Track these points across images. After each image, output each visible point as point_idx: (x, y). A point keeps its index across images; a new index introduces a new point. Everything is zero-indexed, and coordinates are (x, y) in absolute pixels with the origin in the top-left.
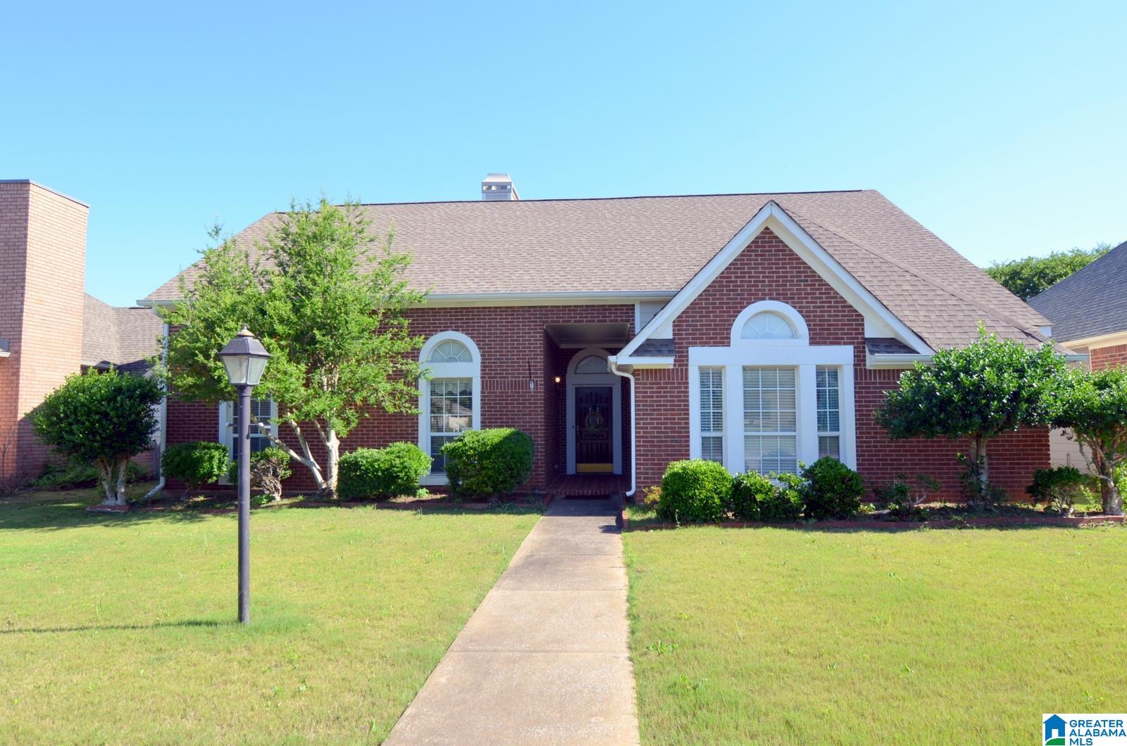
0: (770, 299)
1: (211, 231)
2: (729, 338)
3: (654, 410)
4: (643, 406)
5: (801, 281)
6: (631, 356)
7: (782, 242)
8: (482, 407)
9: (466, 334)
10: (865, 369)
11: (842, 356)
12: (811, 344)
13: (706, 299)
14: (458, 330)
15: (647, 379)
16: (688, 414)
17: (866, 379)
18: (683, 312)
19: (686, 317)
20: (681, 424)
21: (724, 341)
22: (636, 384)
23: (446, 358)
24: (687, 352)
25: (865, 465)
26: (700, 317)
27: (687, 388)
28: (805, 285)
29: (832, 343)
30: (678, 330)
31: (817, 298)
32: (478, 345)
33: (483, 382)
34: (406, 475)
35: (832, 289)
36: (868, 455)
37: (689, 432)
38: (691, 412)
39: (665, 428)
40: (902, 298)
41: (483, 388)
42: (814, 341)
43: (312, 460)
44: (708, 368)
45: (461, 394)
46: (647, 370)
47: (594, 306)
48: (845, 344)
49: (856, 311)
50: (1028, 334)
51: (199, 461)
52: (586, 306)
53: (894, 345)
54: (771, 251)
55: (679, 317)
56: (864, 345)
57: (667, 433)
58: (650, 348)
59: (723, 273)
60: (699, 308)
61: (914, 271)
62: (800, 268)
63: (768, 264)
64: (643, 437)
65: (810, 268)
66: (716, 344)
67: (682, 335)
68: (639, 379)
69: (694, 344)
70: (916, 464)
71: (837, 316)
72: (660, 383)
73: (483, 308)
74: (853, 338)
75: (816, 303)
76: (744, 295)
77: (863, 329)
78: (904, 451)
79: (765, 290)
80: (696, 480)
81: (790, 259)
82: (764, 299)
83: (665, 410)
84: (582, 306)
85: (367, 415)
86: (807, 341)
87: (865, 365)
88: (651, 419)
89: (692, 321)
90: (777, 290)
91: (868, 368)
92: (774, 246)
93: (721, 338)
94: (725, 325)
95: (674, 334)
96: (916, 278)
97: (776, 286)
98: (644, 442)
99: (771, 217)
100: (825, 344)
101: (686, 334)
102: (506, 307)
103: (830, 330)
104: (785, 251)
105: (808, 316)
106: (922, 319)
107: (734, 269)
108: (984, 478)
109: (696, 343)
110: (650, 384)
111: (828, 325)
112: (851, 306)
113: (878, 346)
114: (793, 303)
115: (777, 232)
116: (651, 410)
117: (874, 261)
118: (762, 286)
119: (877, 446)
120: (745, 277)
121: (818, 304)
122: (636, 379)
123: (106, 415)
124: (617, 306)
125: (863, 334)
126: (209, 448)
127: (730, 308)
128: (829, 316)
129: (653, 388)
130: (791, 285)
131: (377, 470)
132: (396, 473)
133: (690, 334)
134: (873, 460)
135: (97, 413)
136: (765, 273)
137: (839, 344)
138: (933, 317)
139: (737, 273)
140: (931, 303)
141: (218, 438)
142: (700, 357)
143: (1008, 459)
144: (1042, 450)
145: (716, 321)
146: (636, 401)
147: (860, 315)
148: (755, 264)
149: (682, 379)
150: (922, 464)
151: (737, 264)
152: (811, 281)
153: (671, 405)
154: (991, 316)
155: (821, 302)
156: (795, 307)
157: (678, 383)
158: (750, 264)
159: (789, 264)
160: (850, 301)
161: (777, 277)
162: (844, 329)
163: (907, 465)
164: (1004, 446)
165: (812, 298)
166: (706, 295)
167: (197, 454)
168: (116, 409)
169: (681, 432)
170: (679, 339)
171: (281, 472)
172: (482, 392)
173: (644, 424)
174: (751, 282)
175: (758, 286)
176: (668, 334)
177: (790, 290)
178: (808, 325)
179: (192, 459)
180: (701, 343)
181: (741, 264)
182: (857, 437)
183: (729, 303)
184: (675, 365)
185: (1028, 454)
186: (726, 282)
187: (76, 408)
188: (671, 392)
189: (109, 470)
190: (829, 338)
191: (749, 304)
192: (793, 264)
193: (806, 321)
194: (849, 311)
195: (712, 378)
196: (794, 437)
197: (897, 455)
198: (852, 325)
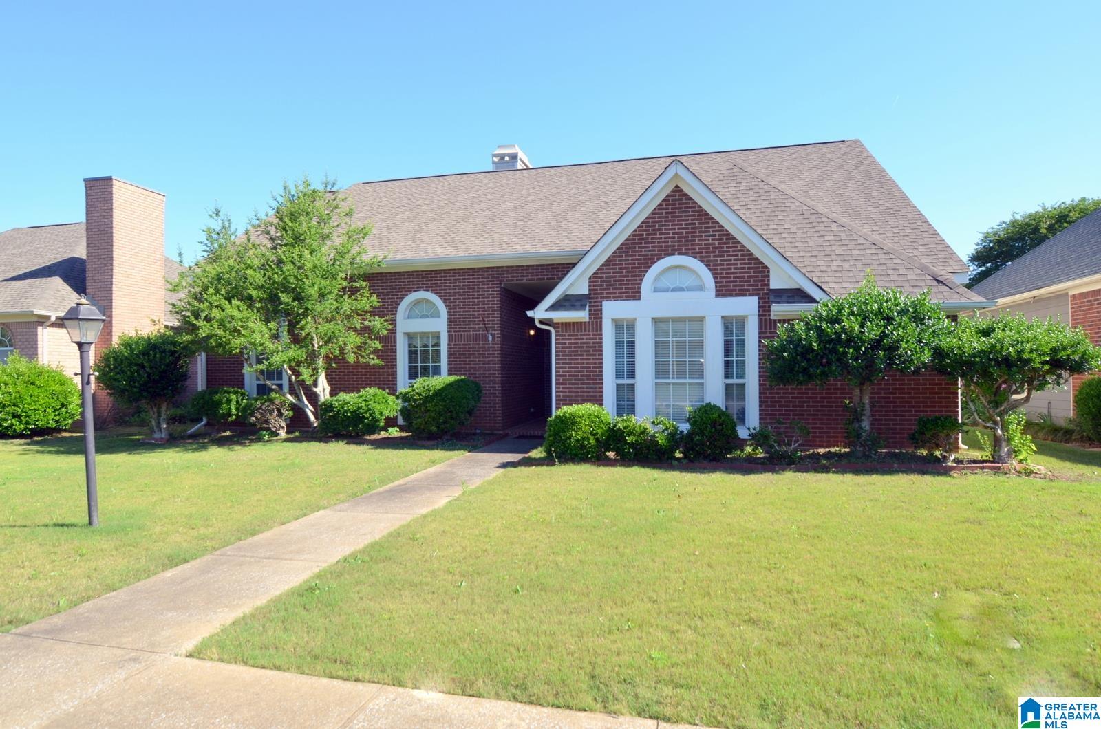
0: (679, 254)
1: (211, 213)
2: (640, 292)
3: (572, 359)
4: (563, 355)
5: (710, 236)
6: (546, 310)
7: (691, 199)
8: (449, 358)
9: (435, 293)
10: (770, 320)
11: (747, 306)
12: (717, 295)
13: (620, 256)
14: (428, 290)
15: (566, 332)
16: (602, 363)
17: (770, 329)
18: (599, 269)
19: (601, 273)
20: (596, 372)
21: (634, 294)
22: (556, 336)
23: (420, 314)
24: (601, 306)
25: (767, 410)
26: (614, 273)
27: (601, 339)
28: (712, 240)
29: (738, 295)
30: (594, 286)
31: (724, 252)
32: (445, 303)
33: (449, 335)
34: (371, 415)
35: (739, 242)
36: (771, 402)
37: (602, 379)
38: (605, 361)
39: (582, 376)
40: (821, 249)
41: (449, 341)
42: (720, 293)
43: (306, 402)
44: (622, 320)
45: (433, 346)
46: (566, 323)
47: (543, 265)
48: (751, 295)
49: (762, 263)
50: (939, 282)
51: (219, 403)
52: (537, 265)
53: (798, 295)
54: (681, 208)
55: (595, 273)
56: (769, 297)
57: (583, 380)
58: (566, 302)
59: (635, 231)
60: (613, 265)
61: (843, 221)
62: (708, 223)
63: (678, 221)
64: (562, 384)
65: (718, 223)
66: (628, 298)
67: (597, 290)
68: (559, 332)
69: (608, 298)
70: (818, 411)
71: (744, 268)
72: (577, 335)
73: (449, 270)
74: (758, 290)
75: (723, 256)
76: (654, 251)
77: (769, 281)
78: (807, 398)
79: (674, 246)
80: (574, 423)
81: (699, 215)
82: (673, 254)
83: (581, 359)
84: (533, 266)
85: (334, 365)
86: (713, 293)
87: (770, 315)
88: (569, 368)
89: (606, 277)
90: (686, 245)
91: (772, 318)
92: (684, 204)
93: (632, 292)
94: (636, 280)
95: (590, 290)
96: (842, 229)
97: (685, 241)
98: (563, 388)
99: (676, 175)
100: (731, 295)
101: (601, 290)
102: (468, 269)
103: (736, 282)
104: (694, 207)
105: (715, 269)
106: (834, 268)
107: (646, 226)
108: (866, 424)
109: (609, 297)
110: (569, 335)
111: (734, 277)
112: (757, 259)
113: (780, 297)
114: (701, 257)
115: (686, 190)
116: (569, 359)
117: (805, 212)
118: (672, 242)
119: (780, 393)
120: (656, 234)
121: (726, 258)
122: (556, 332)
123: (143, 367)
124: (563, 264)
125: (768, 285)
126: (229, 393)
127: (641, 264)
128: (736, 269)
129: (571, 339)
130: (699, 240)
131: (346, 411)
132: (362, 414)
133: (604, 289)
134: (775, 406)
135: (136, 365)
136: (675, 229)
137: (745, 295)
138: (846, 266)
139: (649, 230)
140: (849, 253)
141: (244, 385)
142: (613, 310)
143: (913, 407)
144: (950, 398)
145: (628, 276)
146: (556, 352)
147: (766, 267)
148: (665, 221)
149: (597, 331)
150: (824, 411)
151: (648, 222)
152: (719, 235)
153: (587, 355)
154: (906, 264)
155: (728, 256)
156: (702, 261)
157: (594, 335)
158: (661, 221)
159: (697, 220)
160: (757, 254)
161: (686, 233)
162: (750, 281)
163: (810, 411)
164: (910, 393)
165: (719, 252)
166: (620, 252)
167: (217, 397)
168: (149, 361)
169: (596, 380)
170: (594, 294)
171: (286, 413)
172: (448, 345)
173: (563, 372)
174: (661, 238)
175: (668, 242)
176: (585, 290)
177: (699, 245)
178: (715, 278)
179: (213, 401)
180: (614, 297)
181: (652, 222)
182: (760, 385)
183: (641, 259)
184: (590, 318)
185: (935, 402)
186: (639, 239)
187: (122, 360)
188: (587, 343)
189: (155, 410)
190: (735, 290)
191: (658, 259)
192: (701, 219)
193: (713, 274)
194: (755, 264)
195: (625, 328)
196: (702, 384)
197: (799, 402)
198: (758, 277)
